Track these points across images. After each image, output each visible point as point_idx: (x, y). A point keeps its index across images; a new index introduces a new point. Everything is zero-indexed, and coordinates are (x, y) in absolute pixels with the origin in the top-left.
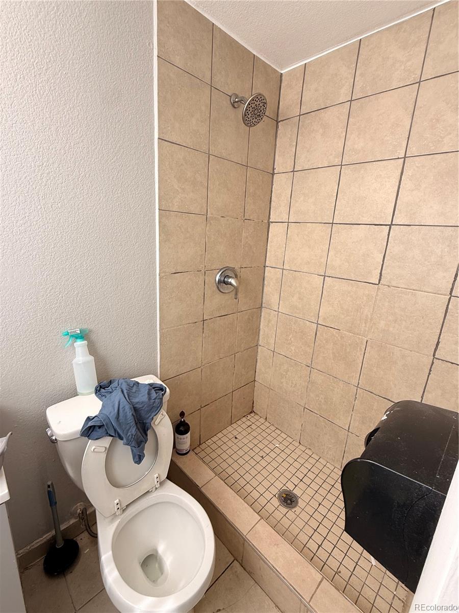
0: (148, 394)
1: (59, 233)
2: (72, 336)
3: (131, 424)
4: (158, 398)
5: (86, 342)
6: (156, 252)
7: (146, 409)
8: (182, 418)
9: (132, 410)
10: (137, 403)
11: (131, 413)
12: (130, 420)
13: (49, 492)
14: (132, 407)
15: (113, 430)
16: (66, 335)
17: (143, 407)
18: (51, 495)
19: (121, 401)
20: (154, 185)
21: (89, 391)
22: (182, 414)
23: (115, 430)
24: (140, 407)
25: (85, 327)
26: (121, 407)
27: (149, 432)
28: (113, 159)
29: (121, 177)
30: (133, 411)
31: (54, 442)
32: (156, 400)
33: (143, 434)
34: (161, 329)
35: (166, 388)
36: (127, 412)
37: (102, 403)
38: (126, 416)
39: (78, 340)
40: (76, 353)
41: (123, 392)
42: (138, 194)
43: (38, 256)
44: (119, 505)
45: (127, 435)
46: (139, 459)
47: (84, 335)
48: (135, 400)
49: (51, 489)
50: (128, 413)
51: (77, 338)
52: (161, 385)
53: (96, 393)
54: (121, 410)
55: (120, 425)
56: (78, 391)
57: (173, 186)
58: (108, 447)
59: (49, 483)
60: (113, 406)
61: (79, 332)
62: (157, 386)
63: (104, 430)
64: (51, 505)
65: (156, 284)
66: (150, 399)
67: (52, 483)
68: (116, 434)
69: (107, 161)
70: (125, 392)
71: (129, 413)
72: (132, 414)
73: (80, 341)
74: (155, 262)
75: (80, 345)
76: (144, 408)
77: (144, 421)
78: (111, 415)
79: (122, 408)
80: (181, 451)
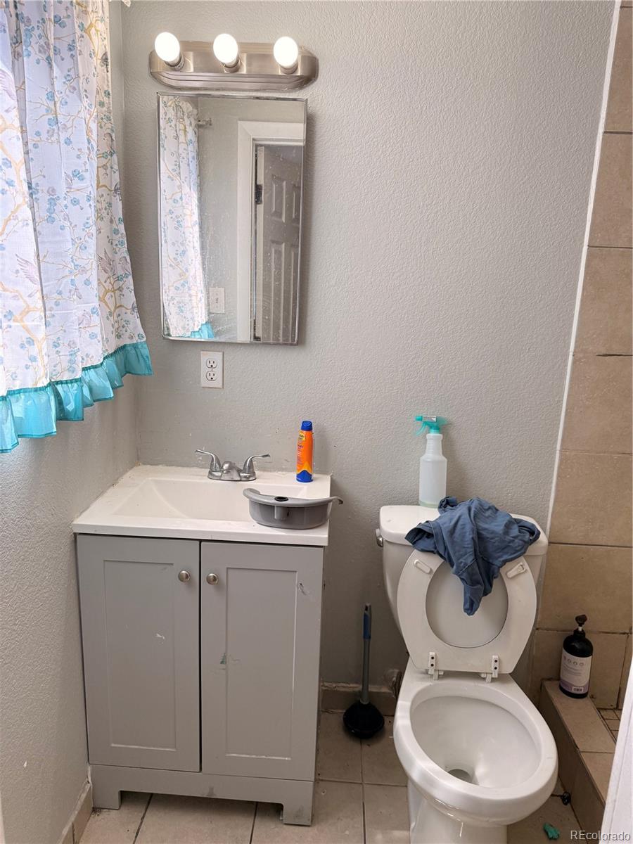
0: (505, 526)
1: (435, 286)
2: (426, 423)
3: (469, 550)
4: (520, 538)
5: (441, 435)
6: (573, 316)
7: (496, 544)
8: (580, 625)
9: (473, 533)
10: (485, 529)
11: (471, 536)
12: (468, 544)
13: (365, 615)
14: (475, 530)
15: (443, 548)
16: (419, 420)
17: (492, 538)
18: (367, 621)
19: (463, 517)
20: (587, 207)
21: (433, 503)
22: (581, 620)
23: (446, 548)
24: (488, 536)
25: (444, 415)
26: (460, 523)
27: (496, 582)
28: (522, 180)
29: (532, 203)
30: (475, 536)
31: (380, 544)
32: (516, 541)
33: (486, 580)
34: (563, 450)
35: (539, 533)
36: (465, 533)
37: (439, 515)
38: (464, 537)
39: (433, 430)
40: (427, 447)
41: (469, 509)
42: (555, 225)
43: (406, 316)
44: (434, 660)
45: (459, 559)
46: (471, 608)
47: (441, 426)
48: (482, 525)
49: (367, 613)
50: (468, 533)
51: (431, 427)
52: (533, 525)
53: (440, 507)
54: (459, 526)
55: (453, 542)
56: (420, 499)
57: (622, 204)
58: (434, 571)
59: (368, 605)
60: (451, 519)
61: (435, 419)
62: (526, 525)
63: (432, 542)
64: (364, 637)
65: (565, 370)
66: (506, 532)
67: (370, 606)
68: (446, 554)
69: (513, 184)
70: (473, 510)
71: (469, 536)
72: (473, 538)
73: (435, 432)
74: (569, 333)
75: (433, 435)
76: (493, 541)
77: (491, 561)
78: (445, 526)
79: (462, 525)
80: (566, 686)
